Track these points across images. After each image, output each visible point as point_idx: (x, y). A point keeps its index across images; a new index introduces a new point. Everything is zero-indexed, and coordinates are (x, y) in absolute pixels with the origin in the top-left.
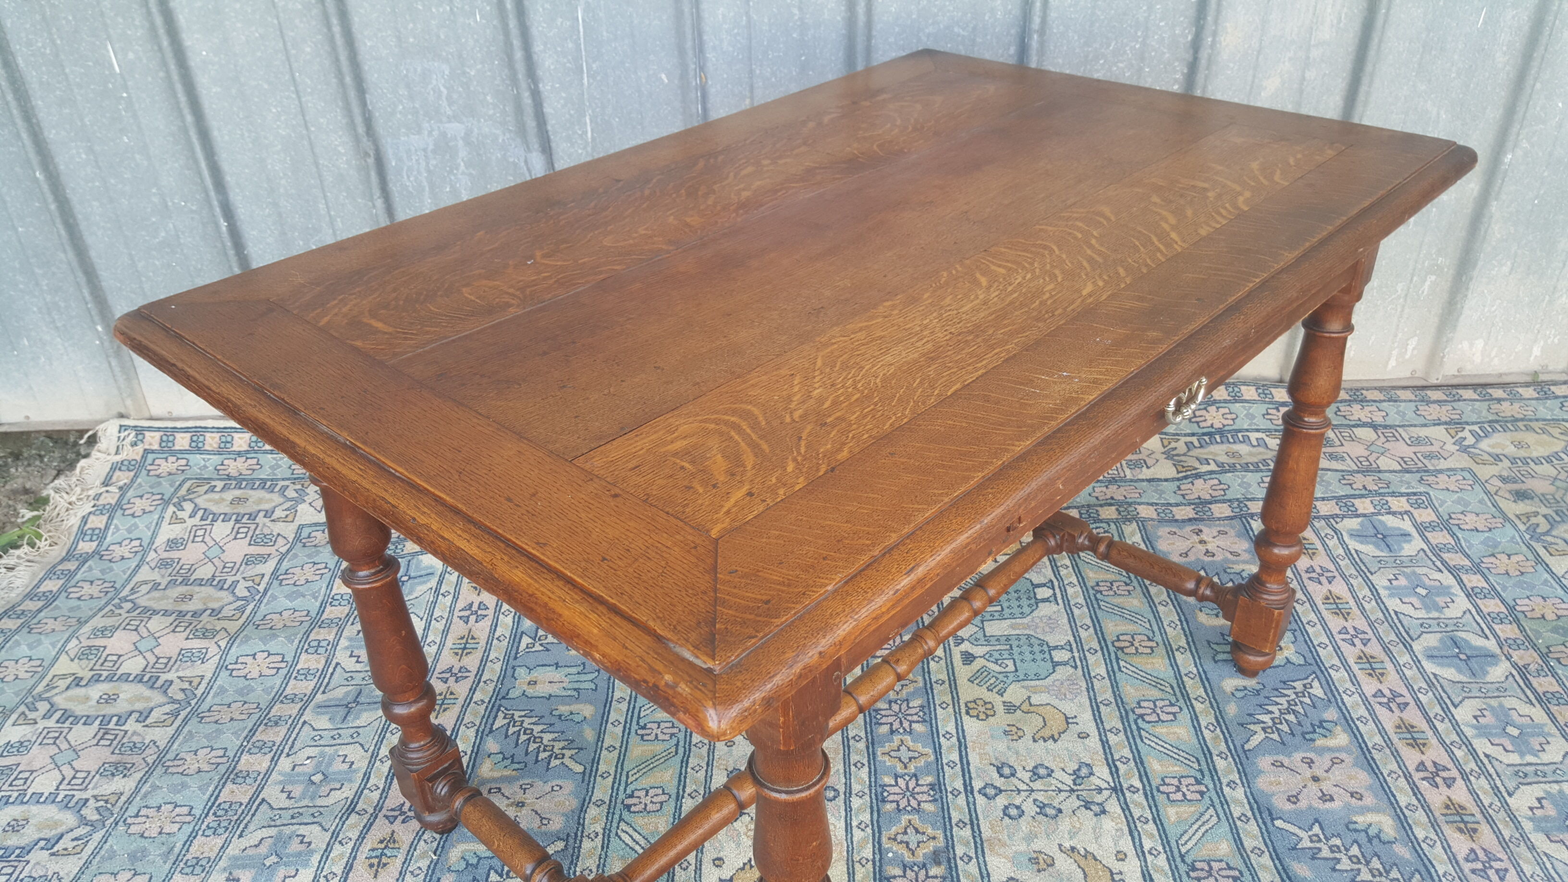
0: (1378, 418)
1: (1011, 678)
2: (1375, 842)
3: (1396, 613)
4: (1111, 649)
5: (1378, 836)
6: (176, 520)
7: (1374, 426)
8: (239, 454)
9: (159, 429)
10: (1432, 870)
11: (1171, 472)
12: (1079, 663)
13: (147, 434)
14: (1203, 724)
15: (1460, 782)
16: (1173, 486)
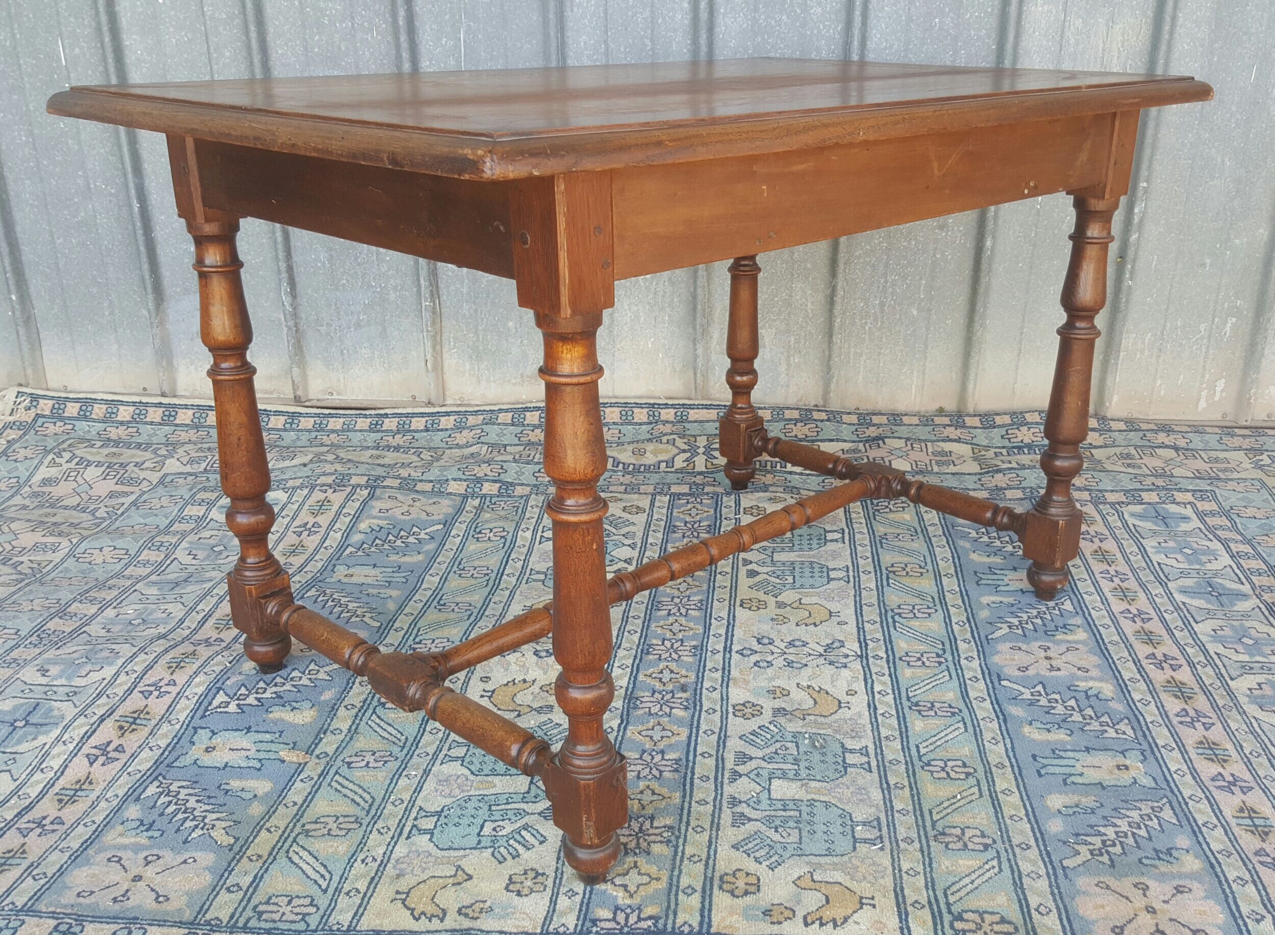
0: (1182, 443)
1: (788, 586)
2: (1093, 699)
3: (1159, 564)
4: (884, 571)
5: (1097, 696)
6: (53, 463)
7: (1176, 448)
8: (122, 423)
9: (52, 398)
10: (1141, 718)
11: (975, 468)
12: (852, 579)
13: (41, 401)
14: (954, 620)
15: (1186, 668)
16: (976, 478)
